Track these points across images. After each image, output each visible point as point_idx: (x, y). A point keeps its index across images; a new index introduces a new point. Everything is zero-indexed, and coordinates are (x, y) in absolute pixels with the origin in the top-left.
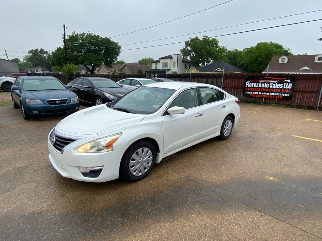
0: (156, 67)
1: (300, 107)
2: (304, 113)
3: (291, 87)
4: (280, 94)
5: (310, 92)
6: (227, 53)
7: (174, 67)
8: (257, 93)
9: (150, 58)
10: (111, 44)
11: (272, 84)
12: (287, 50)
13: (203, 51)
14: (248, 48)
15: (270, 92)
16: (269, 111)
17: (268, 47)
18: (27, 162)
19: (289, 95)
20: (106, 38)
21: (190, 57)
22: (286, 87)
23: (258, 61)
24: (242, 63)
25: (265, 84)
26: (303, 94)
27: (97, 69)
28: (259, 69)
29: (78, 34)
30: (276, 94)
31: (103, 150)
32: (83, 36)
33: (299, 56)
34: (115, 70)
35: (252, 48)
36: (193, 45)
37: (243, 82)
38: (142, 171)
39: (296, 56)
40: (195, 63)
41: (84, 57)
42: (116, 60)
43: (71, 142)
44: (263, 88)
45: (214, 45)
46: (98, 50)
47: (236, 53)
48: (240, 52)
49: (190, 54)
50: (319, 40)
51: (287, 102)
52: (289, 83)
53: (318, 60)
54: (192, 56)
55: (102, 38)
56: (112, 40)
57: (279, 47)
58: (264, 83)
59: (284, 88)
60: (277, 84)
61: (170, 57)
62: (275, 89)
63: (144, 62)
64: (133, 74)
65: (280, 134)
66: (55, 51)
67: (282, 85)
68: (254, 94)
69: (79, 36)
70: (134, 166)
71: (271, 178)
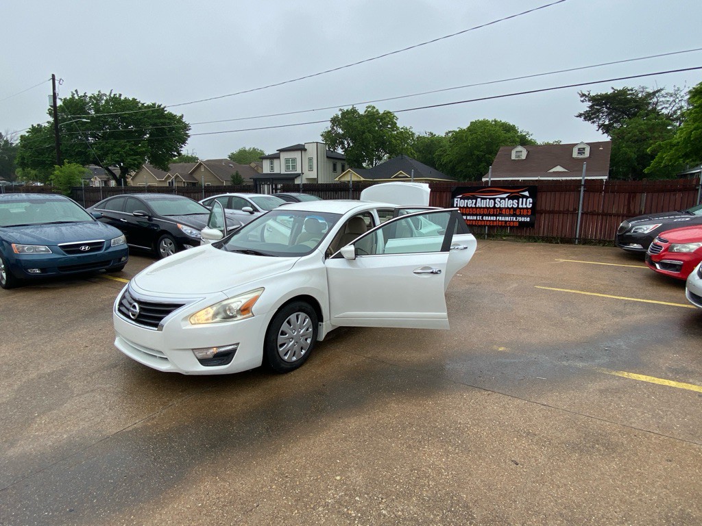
0: (272, 168)
1: (549, 240)
2: (556, 249)
3: (531, 205)
4: (514, 218)
5: (563, 213)
6: (414, 141)
7: (311, 169)
8: (475, 218)
9: (254, 149)
10: (166, 118)
11: (499, 200)
12: (524, 134)
13: (369, 136)
14: (454, 131)
15: (496, 216)
16: (497, 248)
17: (490, 130)
18: (60, 363)
19: (528, 219)
20: (154, 104)
21: (342, 149)
22: (522, 204)
23: (474, 157)
24: (445, 160)
25: (488, 200)
26: (551, 216)
27: (133, 173)
28: (477, 171)
29: (85, 96)
30: (507, 219)
31: (236, 317)
32: (97, 100)
33: (548, 146)
34: (177, 177)
35: (462, 131)
36: (347, 124)
37: (448, 198)
38: (297, 353)
39: (541, 146)
40: (353, 160)
41: (102, 148)
42: (180, 154)
43: (173, 310)
44: (484, 208)
45: (388, 124)
46: (136, 131)
47: (432, 141)
48: (440, 140)
49: (342, 143)
50: (577, 117)
51: (527, 232)
52: (527, 197)
53: (579, 153)
54: (346, 146)
55: (145, 105)
56: (168, 110)
57: (509, 129)
58: (486, 199)
59: (520, 206)
60: (507, 199)
61: (301, 148)
62: (504, 210)
63: (242, 157)
64: (219, 184)
65: (516, 285)
66: (27, 134)
67: (517, 201)
68: (470, 220)
69: (88, 100)
70: (284, 344)
71: (501, 349)
